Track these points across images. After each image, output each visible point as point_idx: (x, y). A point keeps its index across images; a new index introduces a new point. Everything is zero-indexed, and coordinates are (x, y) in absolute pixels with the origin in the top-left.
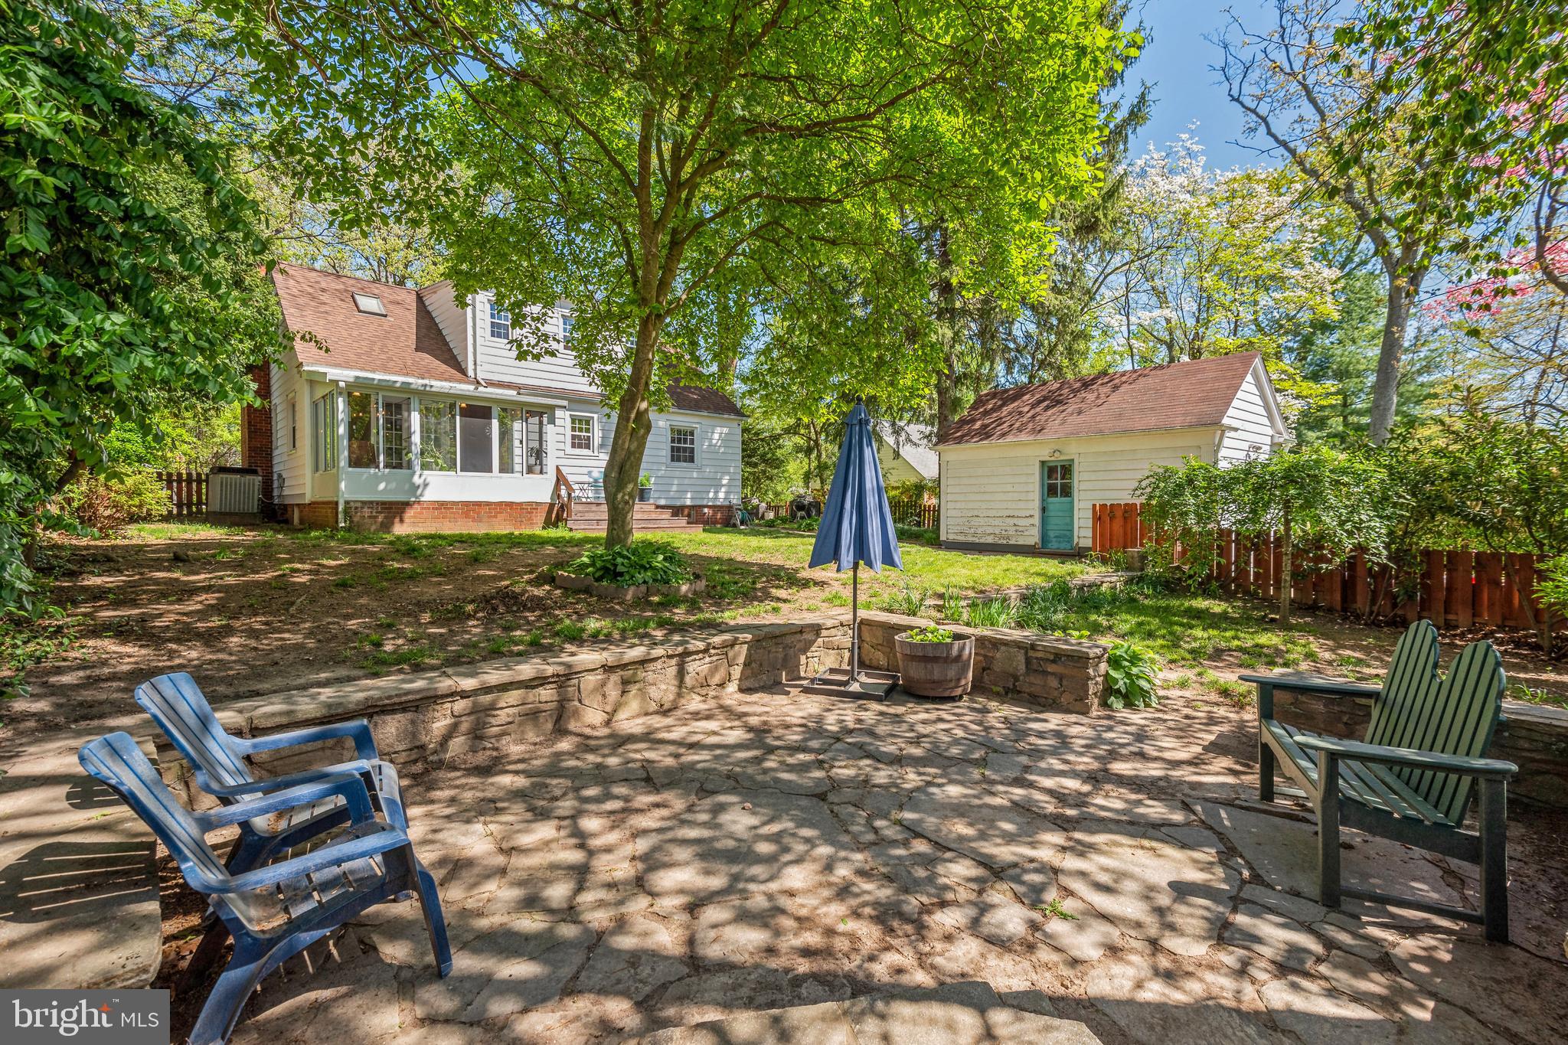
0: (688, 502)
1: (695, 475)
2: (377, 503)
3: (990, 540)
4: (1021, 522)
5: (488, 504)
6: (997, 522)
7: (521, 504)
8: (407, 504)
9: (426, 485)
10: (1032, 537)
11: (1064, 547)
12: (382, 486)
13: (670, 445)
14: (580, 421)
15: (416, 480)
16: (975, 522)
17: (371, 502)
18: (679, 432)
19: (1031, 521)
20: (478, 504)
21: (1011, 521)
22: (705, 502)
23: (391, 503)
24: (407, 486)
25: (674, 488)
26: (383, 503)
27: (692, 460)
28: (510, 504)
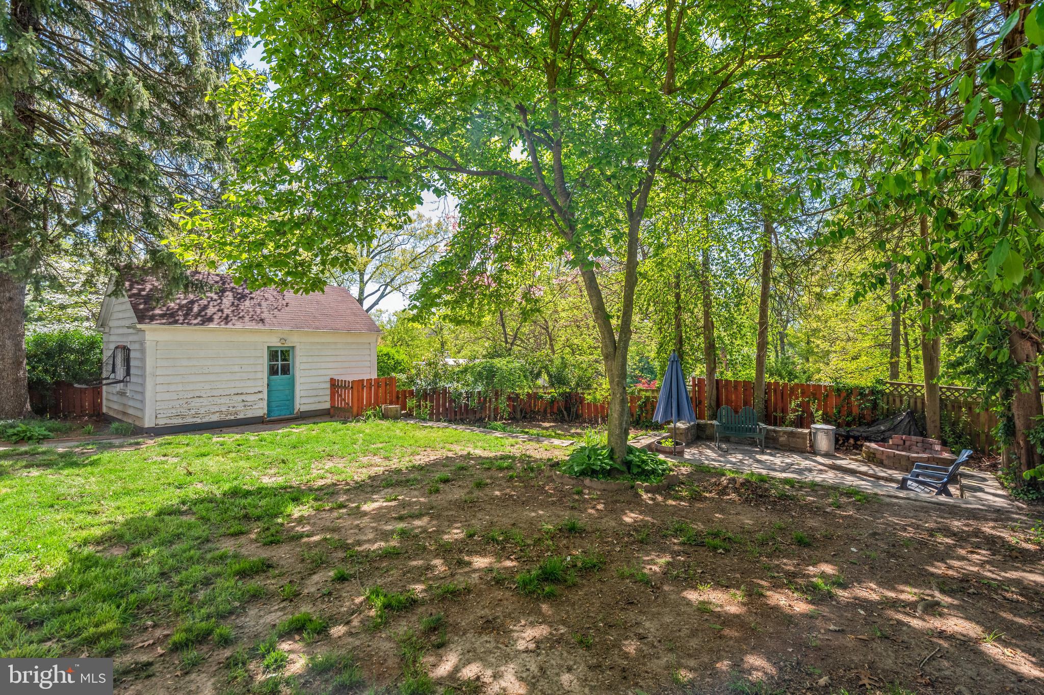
3: (215, 418)
4: (249, 398)
6: (223, 400)
10: (260, 409)
11: (285, 414)
16: (195, 403)
19: (260, 396)
21: (240, 398)
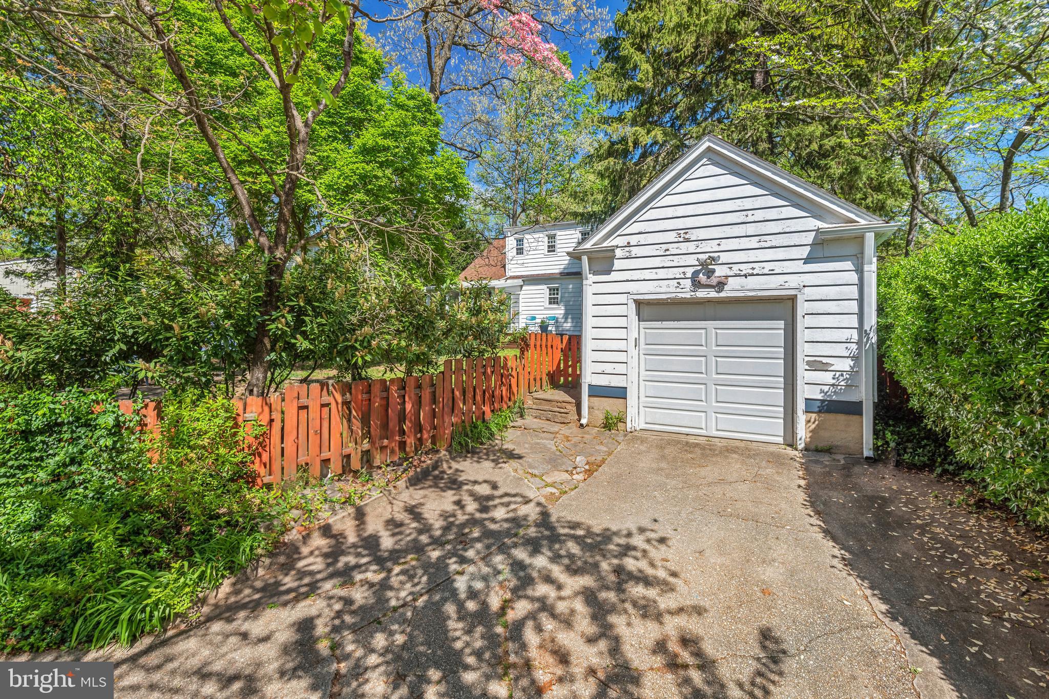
14: (553, 290)
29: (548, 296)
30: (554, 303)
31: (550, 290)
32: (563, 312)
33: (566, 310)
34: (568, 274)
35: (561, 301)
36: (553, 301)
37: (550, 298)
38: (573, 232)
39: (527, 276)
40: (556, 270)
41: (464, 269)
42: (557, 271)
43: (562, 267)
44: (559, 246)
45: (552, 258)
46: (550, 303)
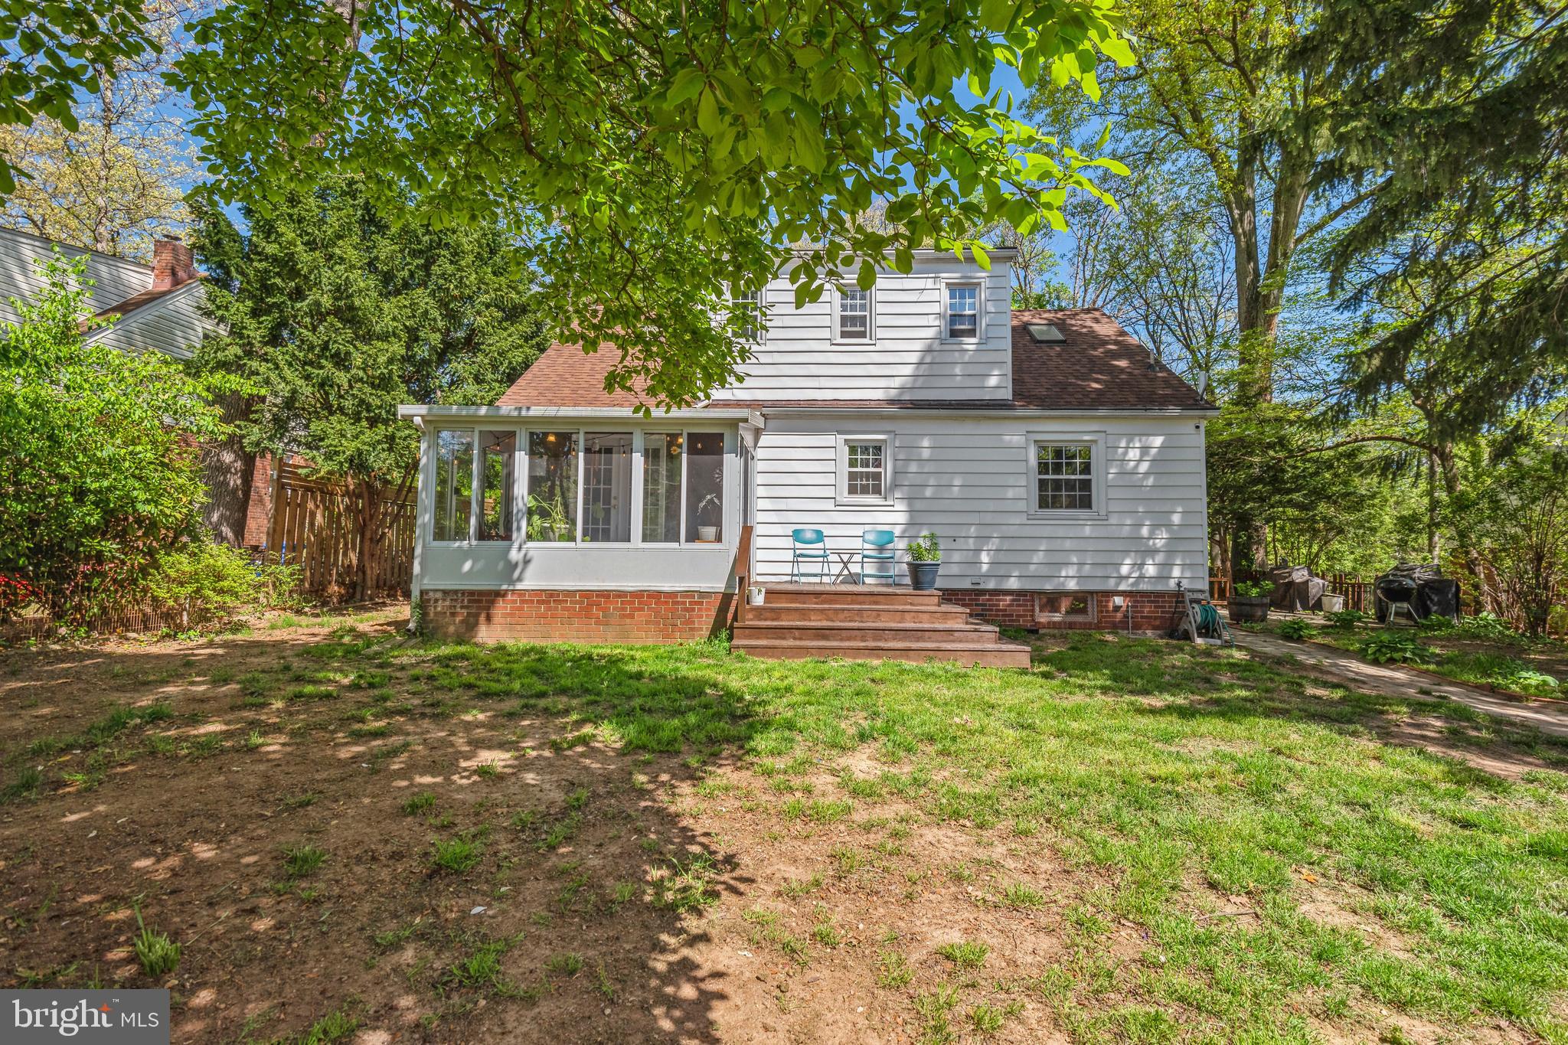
0: (1072, 585)
1: (1087, 531)
2: (463, 592)
5: (621, 594)
7: (673, 595)
8: (499, 594)
9: (527, 562)
12: (467, 566)
13: (1035, 477)
14: (865, 450)
15: (514, 555)
17: (456, 592)
18: (1058, 453)
20: (605, 594)
22: (1111, 584)
23: (481, 593)
24: (501, 565)
25: (1038, 558)
26: (472, 593)
27: (1086, 503)
28: (657, 595)
29: (845, 469)
30: (865, 490)
31: (853, 450)
32: (902, 518)
33: (911, 511)
34: (917, 405)
35: (895, 486)
36: (864, 483)
37: (852, 476)
38: (930, 284)
39: (775, 404)
40: (873, 391)
41: (511, 378)
42: (879, 395)
43: (897, 382)
44: (881, 321)
45: (857, 354)
46: (852, 490)
